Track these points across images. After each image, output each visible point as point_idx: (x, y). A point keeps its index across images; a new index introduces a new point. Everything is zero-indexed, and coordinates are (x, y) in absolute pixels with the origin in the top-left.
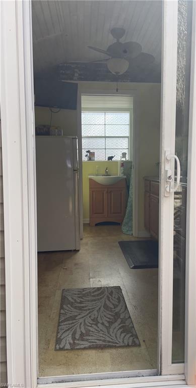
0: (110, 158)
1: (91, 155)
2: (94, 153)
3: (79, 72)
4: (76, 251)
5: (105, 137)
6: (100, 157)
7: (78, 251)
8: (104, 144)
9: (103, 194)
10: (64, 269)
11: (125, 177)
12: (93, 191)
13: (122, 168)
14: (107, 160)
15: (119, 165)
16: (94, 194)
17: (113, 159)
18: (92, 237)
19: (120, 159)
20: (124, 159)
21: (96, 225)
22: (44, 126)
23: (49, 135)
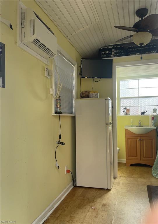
0: (143, 113)
1: (127, 111)
2: (130, 109)
3: (115, 51)
4: (108, 190)
5: (139, 97)
6: (135, 112)
7: (110, 190)
8: (138, 103)
9: (137, 141)
10: (92, 209)
11: (155, 128)
12: (128, 139)
13: (153, 121)
14: (140, 114)
15: (150, 119)
16: (129, 140)
17: (145, 114)
18: (125, 177)
19: (151, 114)
20: (155, 114)
21: (131, 165)
22: (86, 92)
23: (89, 98)
